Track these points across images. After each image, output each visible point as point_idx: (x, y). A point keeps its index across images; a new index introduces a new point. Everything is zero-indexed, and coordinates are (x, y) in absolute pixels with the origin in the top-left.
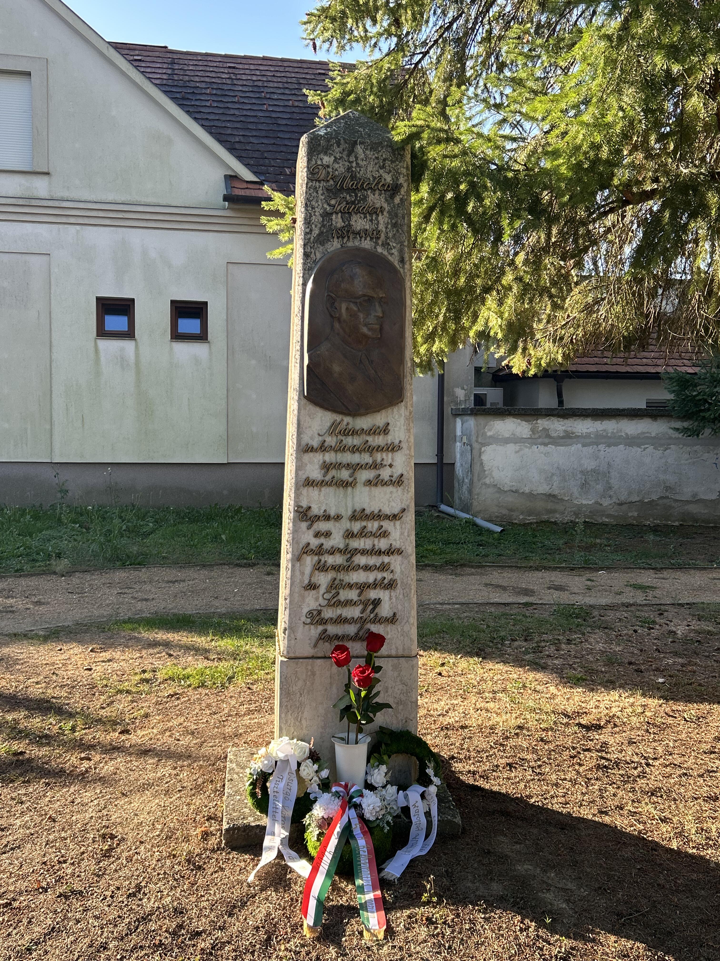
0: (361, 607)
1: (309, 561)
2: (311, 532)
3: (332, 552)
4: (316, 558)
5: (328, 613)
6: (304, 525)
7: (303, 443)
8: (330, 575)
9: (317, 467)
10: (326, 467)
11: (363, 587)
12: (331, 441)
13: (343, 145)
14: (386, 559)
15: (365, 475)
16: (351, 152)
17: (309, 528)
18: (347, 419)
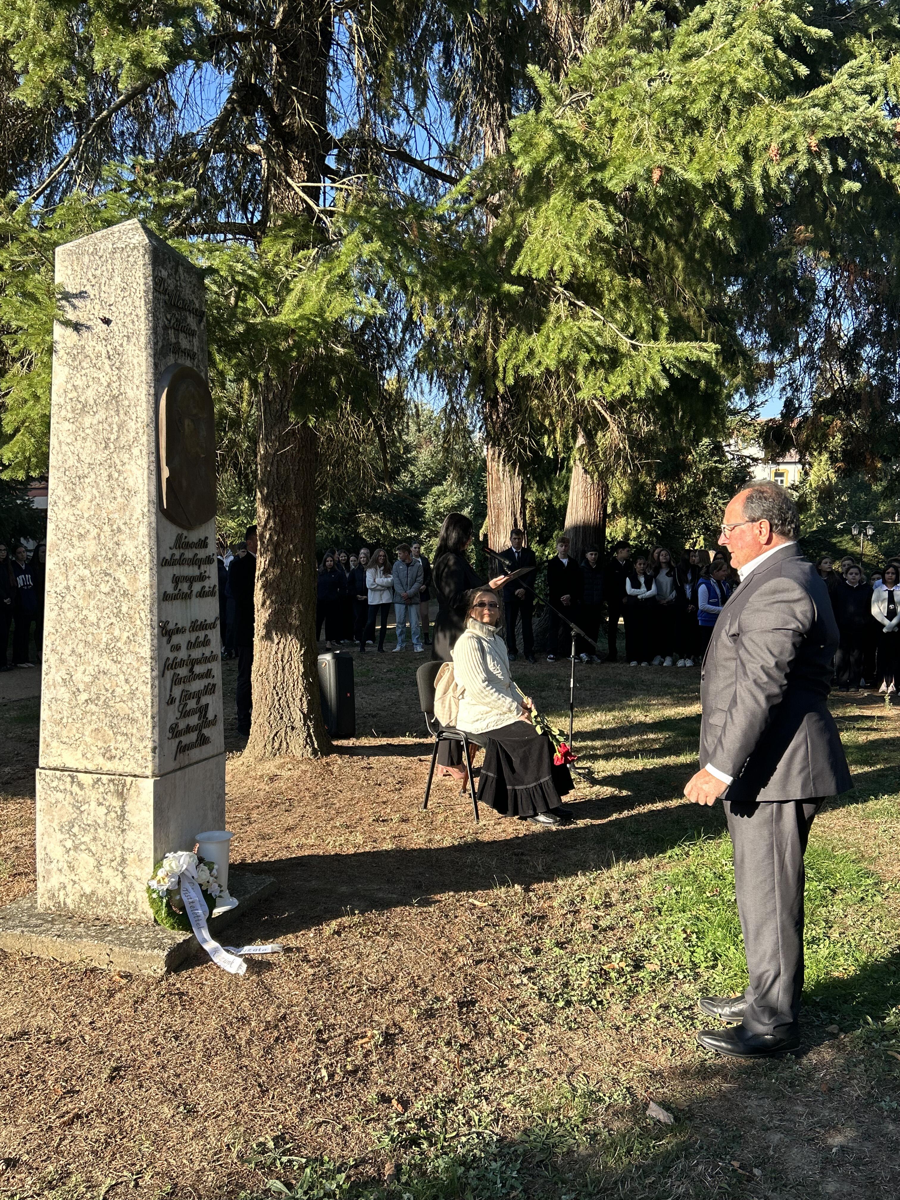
0: (197, 715)
1: (169, 674)
2: (169, 646)
3: (182, 663)
4: (172, 672)
5: (182, 726)
6: (165, 639)
7: (162, 557)
8: (181, 687)
9: (170, 581)
10: (176, 580)
11: (198, 696)
12: (177, 553)
13: (173, 263)
14: (209, 666)
15: (197, 587)
16: (177, 271)
17: (169, 641)
18: (185, 533)
